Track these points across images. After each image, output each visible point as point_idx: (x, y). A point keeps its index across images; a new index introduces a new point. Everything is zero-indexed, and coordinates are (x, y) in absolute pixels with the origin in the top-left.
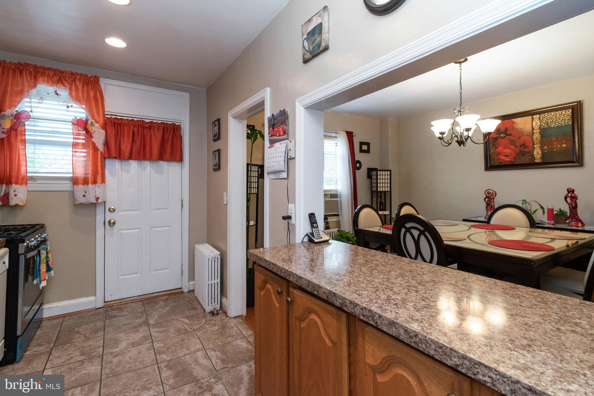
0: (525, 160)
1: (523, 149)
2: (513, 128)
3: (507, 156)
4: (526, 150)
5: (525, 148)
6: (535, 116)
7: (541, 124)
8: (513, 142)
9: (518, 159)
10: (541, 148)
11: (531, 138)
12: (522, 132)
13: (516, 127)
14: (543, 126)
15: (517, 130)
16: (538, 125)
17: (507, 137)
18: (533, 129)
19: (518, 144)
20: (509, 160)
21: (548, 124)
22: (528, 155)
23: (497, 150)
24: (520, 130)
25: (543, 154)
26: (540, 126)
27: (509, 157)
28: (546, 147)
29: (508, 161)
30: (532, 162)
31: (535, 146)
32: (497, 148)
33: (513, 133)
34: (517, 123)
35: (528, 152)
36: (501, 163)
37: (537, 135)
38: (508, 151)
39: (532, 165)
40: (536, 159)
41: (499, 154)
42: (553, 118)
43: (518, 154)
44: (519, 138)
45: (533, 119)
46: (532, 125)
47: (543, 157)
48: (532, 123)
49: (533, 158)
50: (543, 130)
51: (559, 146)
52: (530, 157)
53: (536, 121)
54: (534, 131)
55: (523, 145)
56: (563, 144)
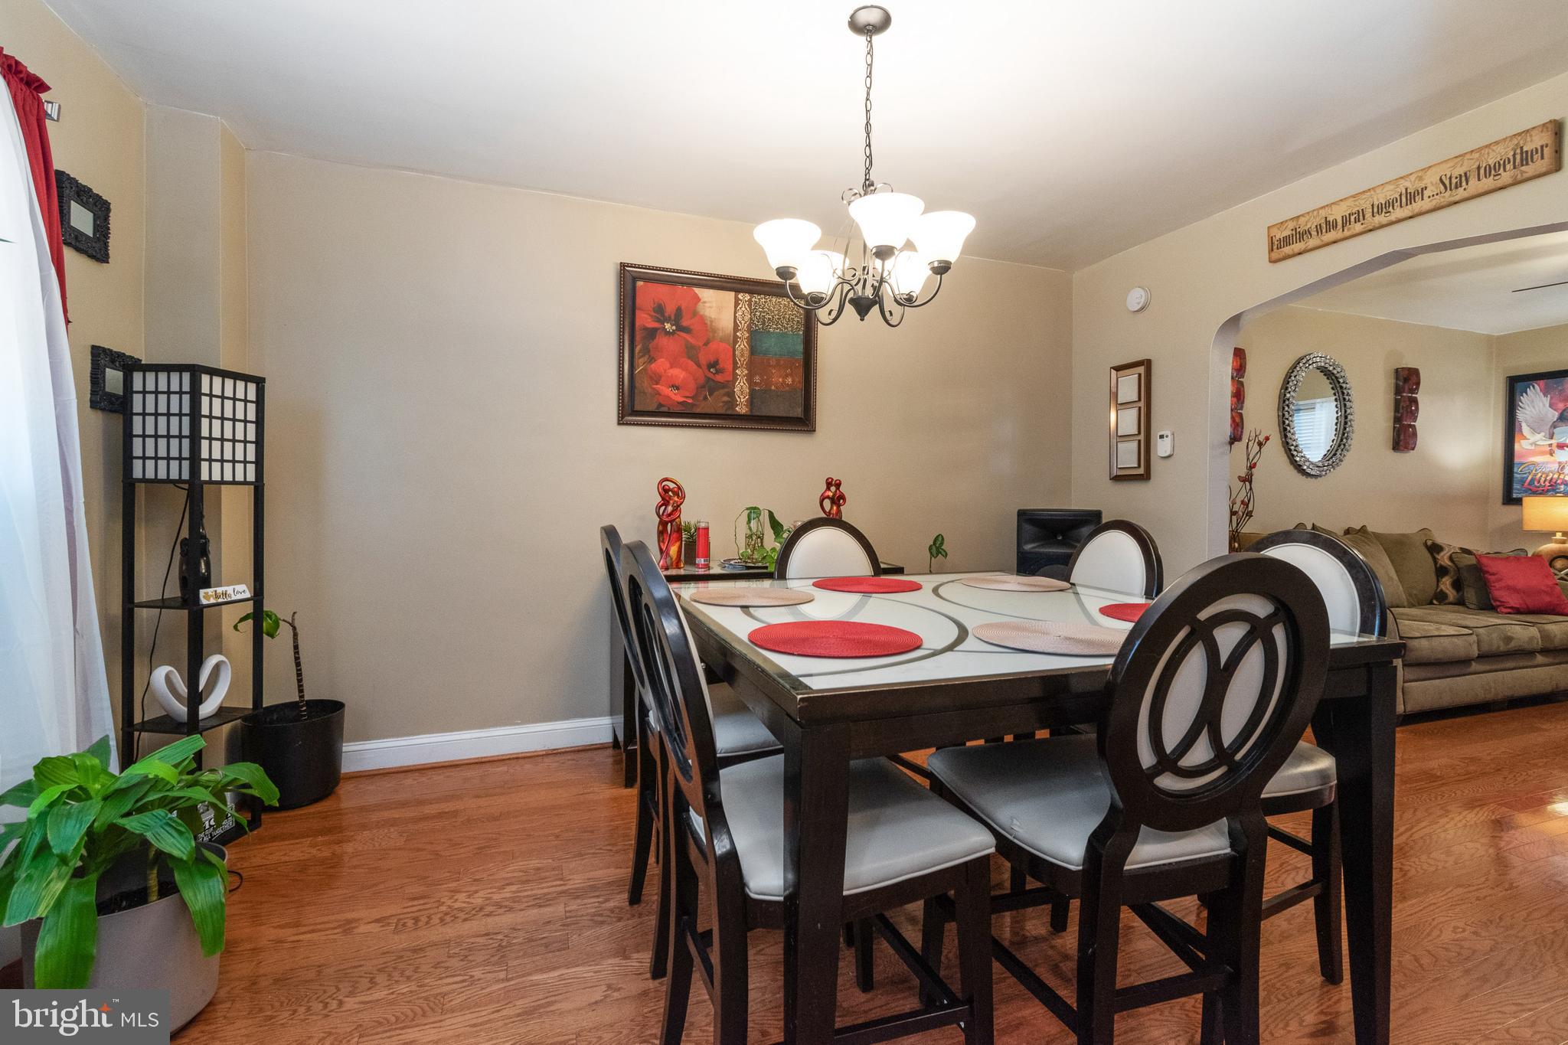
0: (716, 404)
1: (714, 374)
2: (694, 313)
3: (678, 389)
4: (719, 378)
5: (717, 372)
6: (742, 294)
7: (751, 319)
8: (691, 352)
9: (702, 398)
10: (750, 379)
11: (732, 349)
12: (714, 331)
13: (701, 313)
14: (756, 326)
15: (702, 319)
16: (746, 318)
17: (678, 333)
18: (736, 328)
19: (703, 361)
20: (682, 400)
21: (764, 324)
22: (722, 391)
23: (653, 366)
24: (709, 323)
25: (752, 394)
26: (750, 323)
27: (681, 390)
28: (757, 379)
29: (678, 403)
30: (729, 412)
31: (737, 371)
32: (652, 360)
33: (692, 327)
34: (705, 302)
35: (724, 385)
36: (661, 405)
37: (742, 346)
38: (678, 374)
39: (728, 419)
40: (737, 405)
41: (656, 379)
42: (773, 312)
43: (703, 387)
44: (706, 344)
45: (737, 300)
46: (735, 317)
47: (751, 402)
48: (735, 313)
49: (732, 402)
50: (754, 335)
51: (780, 380)
52: (726, 399)
53: (744, 308)
54: (738, 334)
55: (714, 364)
56: (787, 376)
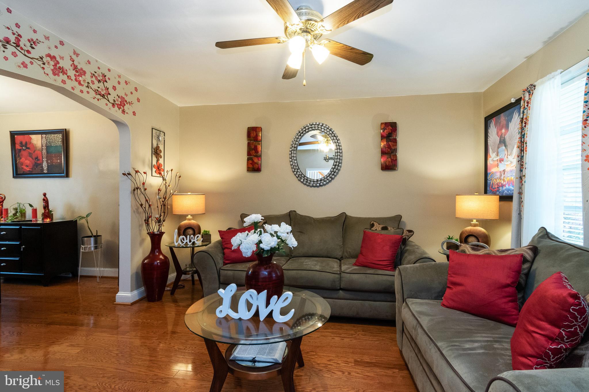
0: (38, 170)
2: (30, 143)
3: (28, 166)
4: (39, 162)
5: (38, 161)
6: (43, 135)
7: (46, 142)
8: (30, 155)
9: (34, 168)
10: (47, 162)
11: (41, 153)
12: (36, 148)
13: (32, 143)
14: (48, 144)
16: (45, 142)
17: (27, 150)
18: (42, 146)
19: (34, 157)
20: (29, 169)
21: (50, 144)
22: (39, 166)
23: (21, 160)
24: (34, 145)
25: (48, 166)
26: (46, 144)
28: (49, 162)
29: (28, 171)
30: (42, 172)
31: (43, 160)
32: (21, 158)
33: (31, 147)
34: (33, 139)
35: (40, 164)
36: (23, 172)
37: (44, 151)
38: (28, 162)
39: (42, 174)
41: (22, 164)
42: (52, 139)
43: (34, 165)
44: (34, 152)
45: (42, 137)
46: (42, 142)
47: (48, 169)
48: (42, 141)
49: (43, 170)
50: (48, 147)
51: (56, 161)
52: (41, 168)
53: (44, 139)
54: (43, 148)
55: (37, 158)
56: (58, 160)
